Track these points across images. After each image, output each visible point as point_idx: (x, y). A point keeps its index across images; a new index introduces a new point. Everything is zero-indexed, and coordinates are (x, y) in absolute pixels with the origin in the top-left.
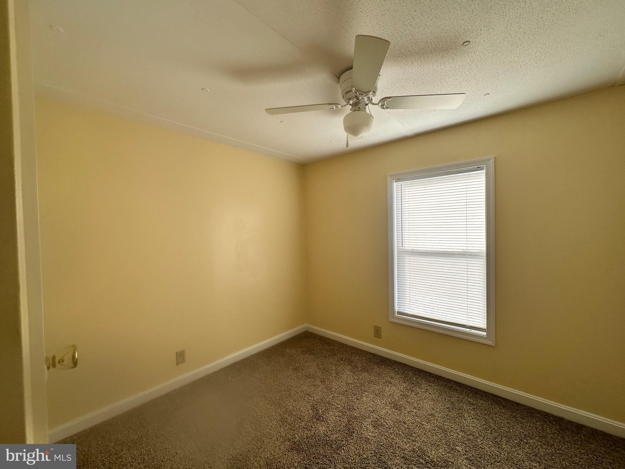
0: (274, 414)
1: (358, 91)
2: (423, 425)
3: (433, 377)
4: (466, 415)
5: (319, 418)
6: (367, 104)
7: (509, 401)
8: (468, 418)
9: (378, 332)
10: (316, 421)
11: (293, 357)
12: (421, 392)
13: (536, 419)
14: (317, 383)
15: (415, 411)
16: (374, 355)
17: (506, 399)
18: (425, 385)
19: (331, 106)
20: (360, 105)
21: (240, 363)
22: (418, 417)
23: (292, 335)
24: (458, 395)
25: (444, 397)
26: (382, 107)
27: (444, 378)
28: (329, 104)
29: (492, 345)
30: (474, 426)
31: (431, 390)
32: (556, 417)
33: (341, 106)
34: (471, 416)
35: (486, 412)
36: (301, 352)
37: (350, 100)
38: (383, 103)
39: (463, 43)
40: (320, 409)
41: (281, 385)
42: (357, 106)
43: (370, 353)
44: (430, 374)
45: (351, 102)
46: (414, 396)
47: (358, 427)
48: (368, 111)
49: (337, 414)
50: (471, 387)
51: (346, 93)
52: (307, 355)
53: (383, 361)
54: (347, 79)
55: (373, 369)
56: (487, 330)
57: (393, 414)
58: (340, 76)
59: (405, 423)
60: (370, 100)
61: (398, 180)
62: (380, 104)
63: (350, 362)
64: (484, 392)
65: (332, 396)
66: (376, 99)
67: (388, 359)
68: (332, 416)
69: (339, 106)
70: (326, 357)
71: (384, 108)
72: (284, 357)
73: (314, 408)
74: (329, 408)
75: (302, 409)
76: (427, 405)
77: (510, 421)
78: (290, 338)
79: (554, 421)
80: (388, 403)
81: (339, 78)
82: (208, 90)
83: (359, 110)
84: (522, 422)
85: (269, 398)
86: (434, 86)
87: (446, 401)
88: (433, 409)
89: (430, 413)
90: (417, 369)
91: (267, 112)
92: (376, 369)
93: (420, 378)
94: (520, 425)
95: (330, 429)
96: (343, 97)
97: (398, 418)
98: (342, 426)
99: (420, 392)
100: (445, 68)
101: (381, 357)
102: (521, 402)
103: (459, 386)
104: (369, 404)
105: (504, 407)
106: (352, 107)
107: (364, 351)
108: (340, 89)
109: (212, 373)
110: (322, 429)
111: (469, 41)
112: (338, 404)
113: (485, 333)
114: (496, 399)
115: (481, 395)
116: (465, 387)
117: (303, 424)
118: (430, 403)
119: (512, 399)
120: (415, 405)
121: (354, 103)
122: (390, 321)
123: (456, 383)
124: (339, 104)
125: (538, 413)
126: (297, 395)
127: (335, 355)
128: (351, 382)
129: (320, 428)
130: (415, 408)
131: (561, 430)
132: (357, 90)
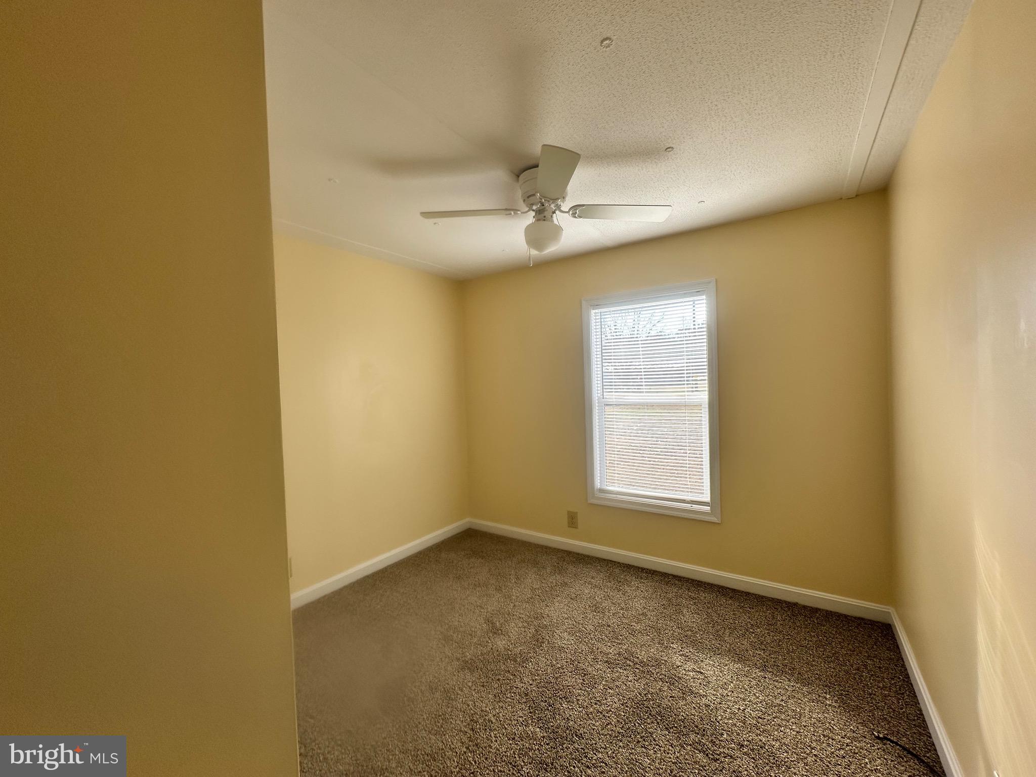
0: (433, 632)
1: (544, 197)
2: (632, 626)
3: (646, 572)
4: (685, 611)
5: (496, 631)
6: (554, 212)
7: (738, 591)
8: (687, 613)
9: (572, 520)
10: (493, 635)
11: (453, 563)
12: (631, 590)
13: (767, 607)
14: (492, 592)
15: (622, 612)
16: (569, 553)
17: (735, 590)
18: (636, 583)
19: (508, 212)
20: (546, 214)
21: (373, 576)
22: (625, 618)
23: (450, 535)
24: (677, 590)
25: (659, 594)
26: (574, 215)
27: (661, 572)
28: (506, 209)
29: (717, 522)
30: (694, 621)
31: (644, 586)
32: (789, 603)
33: (522, 213)
34: (691, 612)
35: (709, 606)
36: (464, 556)
37: (533, 205)
38: (574, 212)
39: (666, 149)
40: (496, 621)
41: (439, 599)
42: (542, 214)
43: (562, 550)
44: (643, 569)
45: (534, 208)
46: (622, 596)
47: (549, 636)
48: (556, 222)
49: (521, 624)
50: (693, 580)
51: (528, 197)
52: (472, 560)
53: (581, 559)
54: (531, 179)
55: (567, 569)
56: (711, 504)
57: (594, 618)
58: (520, 174)
59: (609, 626)
60: (558, 207)
61: (597, 306)
62: (571, 213)
63: (536, 563)
64: (708, 584)
65: (512, 605)
66: (565, 206)
67: (588, 556)
68: (514, 629)
69: (519, 212)
70: (500, 559)
71: (575, 217)
72: (439, 565)
73: (488, 621)
74: (509, 619)
75: (472, 624)
76: (638, 605)
77: (737, 612)
78: (445, 539)
79: (787, 607)
80: (587, 607)
81: (518, 176)
82: (337, 181)
83: (544, 220)
84: (750, 612)
85: (424, 616)
86: (637, 191)
87: (662, 598)
88: (645, 608)
89: (641, 612)
90: (626, 564)
91: (423, 217)
92: (571, 568)
93: (630, 575)
94: (747, 614)
95: (513, 642)
96: (524, 201)
97: (600, 622)
98: (528, 638)
99: (629, 591)
100: (649, 173)
101: (578, 554)
102: (752, 591)
103: (678, 580)
104: (562, 610)
105: (731, 598)
106: (536, 214)
107: (555, 549)
108: (520, 190)
109: (332, 593)
110: (501, 643)
111: (672, 148)
112: (520, 613)
113: (709, 508)
114: (722, 590)
115: (705, 587)
116: (686, 581)
117: (475, 640)
118: (641, 601)
119: (742, 589)
120: (623, 605)
121: (538, 209)
122: (589, 502)
123: (675, 577)
124: (519, 211)
125: (770, 600)
126: (463, 608)
127: (513, 556)
128: (538, 586)
129: (498, 643)
130: (622, 609)
131: (793, 615)
132: (542, 196)
